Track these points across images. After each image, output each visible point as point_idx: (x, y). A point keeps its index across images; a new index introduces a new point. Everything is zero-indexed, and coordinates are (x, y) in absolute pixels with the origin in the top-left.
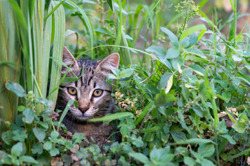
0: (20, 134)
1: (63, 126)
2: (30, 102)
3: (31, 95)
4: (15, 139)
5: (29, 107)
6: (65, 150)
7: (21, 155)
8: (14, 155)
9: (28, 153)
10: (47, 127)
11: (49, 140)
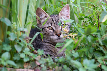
0: (7, 47)
1: (32, 46)
2: (14, 29)
3: (14, 24)
4: (4, 49)
5: (13, 32)
6: (33, 59)
7: (7, 60)
8: (3, 59)
9: (11, 59)
10: (23, 45)
11: (23, 53)
